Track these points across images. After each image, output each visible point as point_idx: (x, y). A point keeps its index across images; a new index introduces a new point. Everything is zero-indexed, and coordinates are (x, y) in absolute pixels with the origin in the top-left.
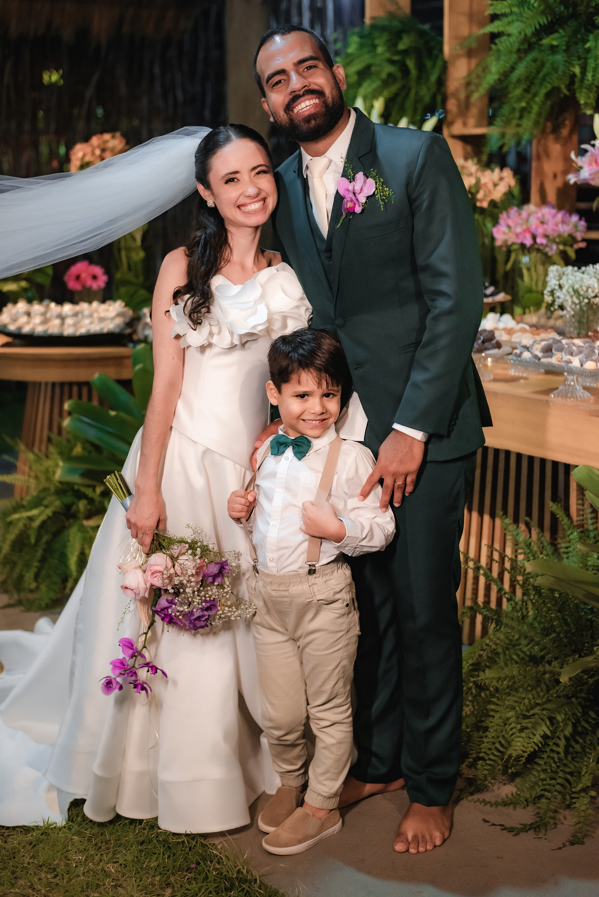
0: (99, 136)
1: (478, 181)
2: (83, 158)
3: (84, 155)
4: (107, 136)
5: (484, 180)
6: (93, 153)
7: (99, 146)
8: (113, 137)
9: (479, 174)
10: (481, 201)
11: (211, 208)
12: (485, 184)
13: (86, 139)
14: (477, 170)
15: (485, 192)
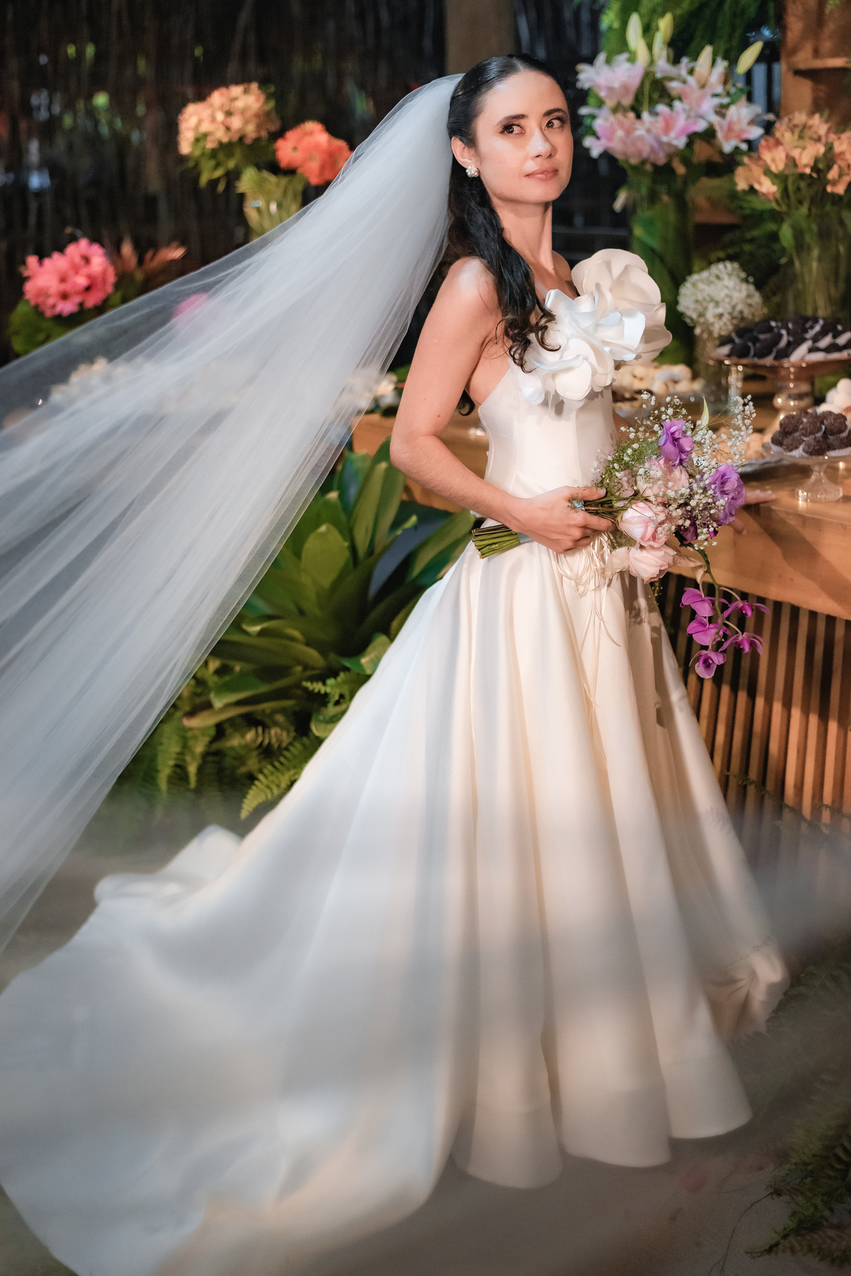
0: (223, 90)
1: (830, 148)
2: (196, 128)
3: (200, 122)
4: (236, 90)
5: (838, 148)
6: (213, 119)
7: (222, 107)
8: (246, 92)
9: (832, 137)
10: (834, 183)
11: (474, 179)
12: (842, 153)
13: (201, 97)
14: (829, 131)
15: (840, 168)
